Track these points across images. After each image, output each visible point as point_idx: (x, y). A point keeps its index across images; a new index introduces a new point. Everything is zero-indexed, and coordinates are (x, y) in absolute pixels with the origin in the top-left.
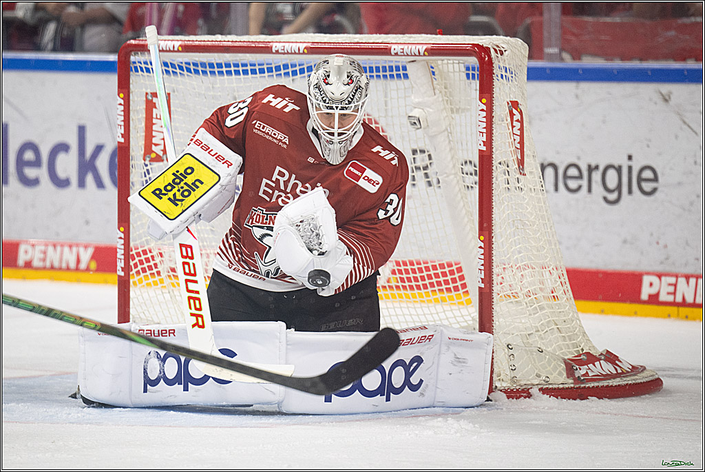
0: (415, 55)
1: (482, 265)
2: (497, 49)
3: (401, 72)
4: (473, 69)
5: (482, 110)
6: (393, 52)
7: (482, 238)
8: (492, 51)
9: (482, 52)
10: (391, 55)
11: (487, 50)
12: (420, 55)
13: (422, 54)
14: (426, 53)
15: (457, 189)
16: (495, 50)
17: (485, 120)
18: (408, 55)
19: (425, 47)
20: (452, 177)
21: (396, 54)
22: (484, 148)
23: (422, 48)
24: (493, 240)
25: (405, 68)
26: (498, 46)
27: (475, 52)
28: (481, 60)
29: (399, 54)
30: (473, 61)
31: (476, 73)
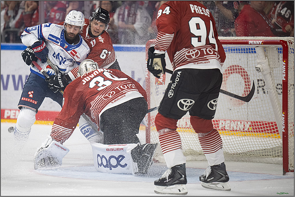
0: (258, 44)
1: (284, 123)
2: (290, 42)
3: (253, 51)
4: (281, 50)
5: (284, 65)
6: (249, 43)
7: (284, 113)
8: (288, 42)
9: (284, 43)
10: (249, 44)
11: (286, 42)
12: (260, 44)
13: (261, 44)
14: (262, 44)
15: (274, 95)
16: (289, 42)
17: (285, 69)
18: (255, 44)
19: (262, 41)
20: (272, 90)
21: (251, 44)
22: (285, 79)
23: (261, 42)
24: (288, 114)
25: (254, 49)
26: (290, 41)
27: (281, 43)
28: (283, 46)
29: (252, 44)
30: (280, 46)
31: (282, 51)
